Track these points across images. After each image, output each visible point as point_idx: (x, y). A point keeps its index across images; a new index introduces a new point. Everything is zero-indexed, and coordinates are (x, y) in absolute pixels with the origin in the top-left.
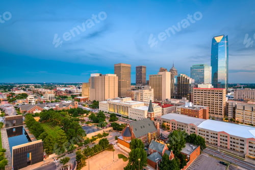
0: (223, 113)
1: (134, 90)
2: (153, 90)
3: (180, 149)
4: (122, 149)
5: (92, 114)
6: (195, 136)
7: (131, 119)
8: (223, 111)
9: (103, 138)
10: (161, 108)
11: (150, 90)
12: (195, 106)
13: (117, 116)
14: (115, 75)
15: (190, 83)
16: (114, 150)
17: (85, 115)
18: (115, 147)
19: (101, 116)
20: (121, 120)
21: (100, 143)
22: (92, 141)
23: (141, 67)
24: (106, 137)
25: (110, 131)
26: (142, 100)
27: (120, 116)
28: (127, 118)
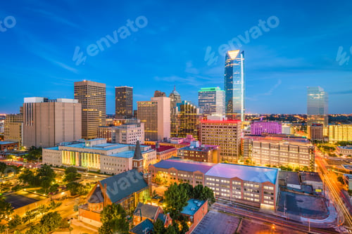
0: (237, 153)
1: (111, 125)
2: (142, 125)
3: (181, 209)
4: (86, 224)
5: (27, 171)
6: (202, 187)
7: (105, 174)
8: (237, 150)
9: (50, 211)
10: (155, 152)
11: (139, 125)
12: (203, 146)
13: (79, 172)
14: (76, 101)
15: (198, 113)
16: (71, 230)
17: (11, 175)
18: (73, 223)
19: (47, 173)
20: (86, 178)
21: (42, 222)
22: (25, 219)
23: (124, 89)
24: (57, 209)
25: (64, 198)
26: (124, 142)
27: (84, 170)
28: (98, 172)
